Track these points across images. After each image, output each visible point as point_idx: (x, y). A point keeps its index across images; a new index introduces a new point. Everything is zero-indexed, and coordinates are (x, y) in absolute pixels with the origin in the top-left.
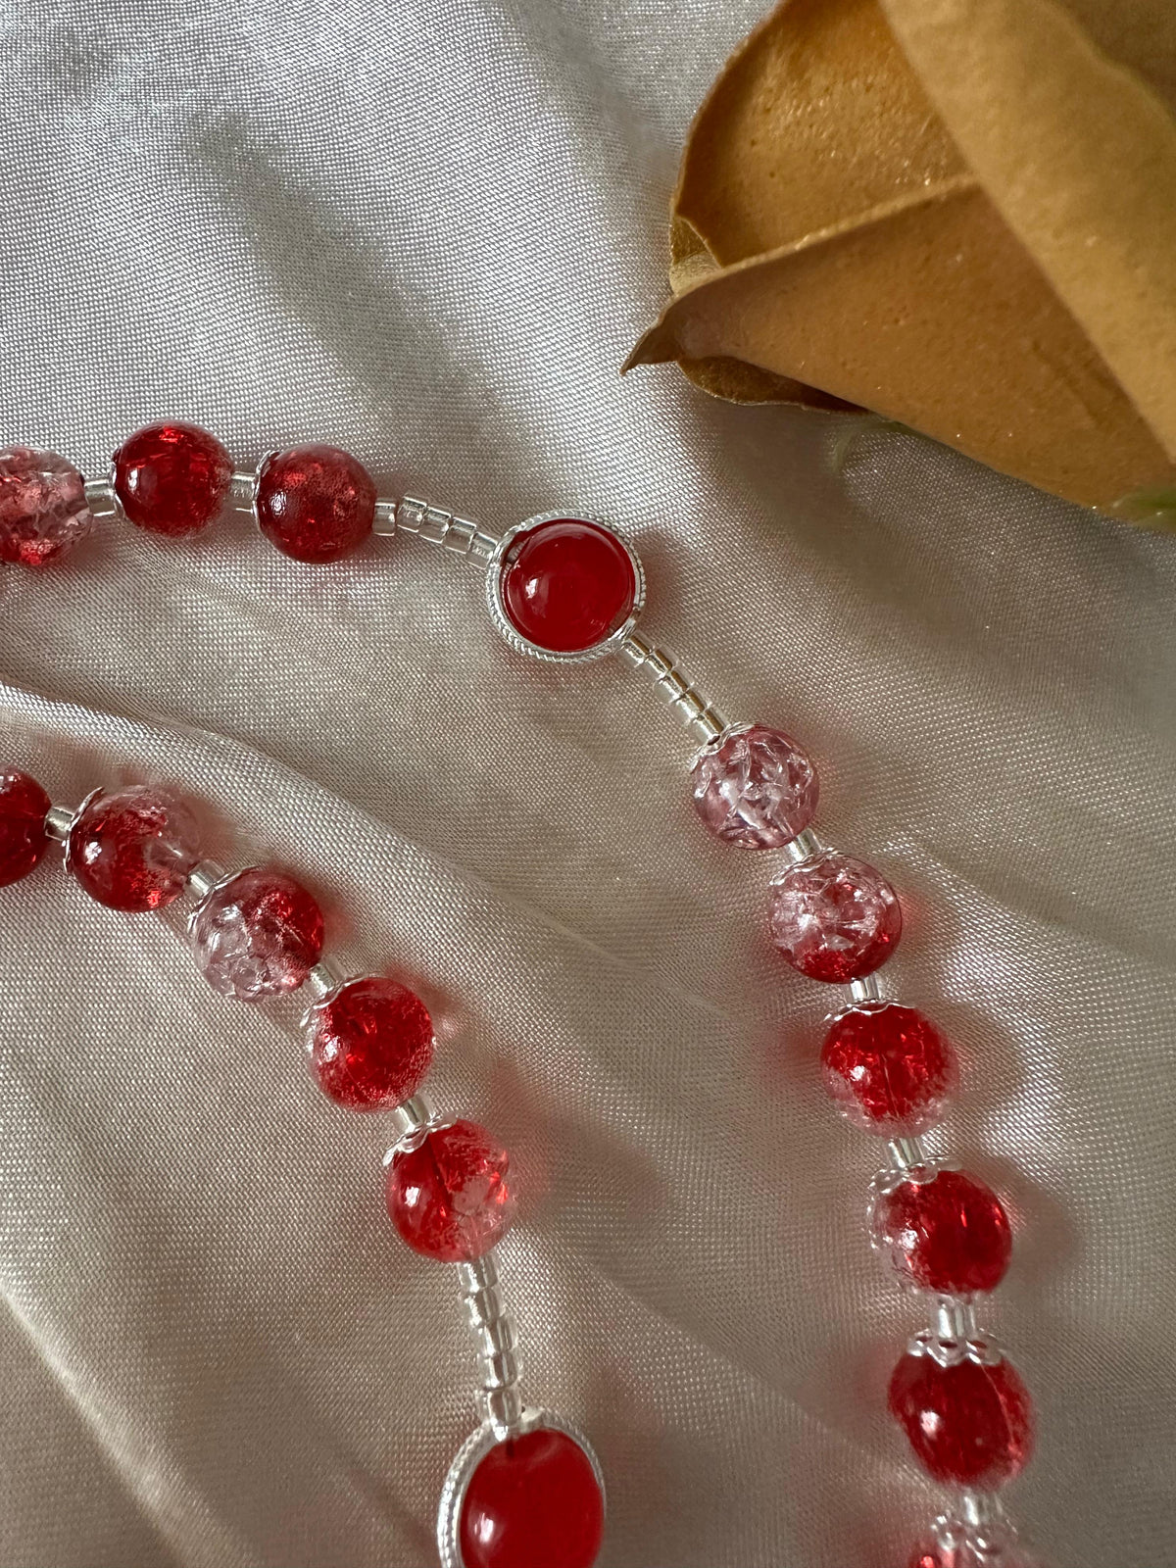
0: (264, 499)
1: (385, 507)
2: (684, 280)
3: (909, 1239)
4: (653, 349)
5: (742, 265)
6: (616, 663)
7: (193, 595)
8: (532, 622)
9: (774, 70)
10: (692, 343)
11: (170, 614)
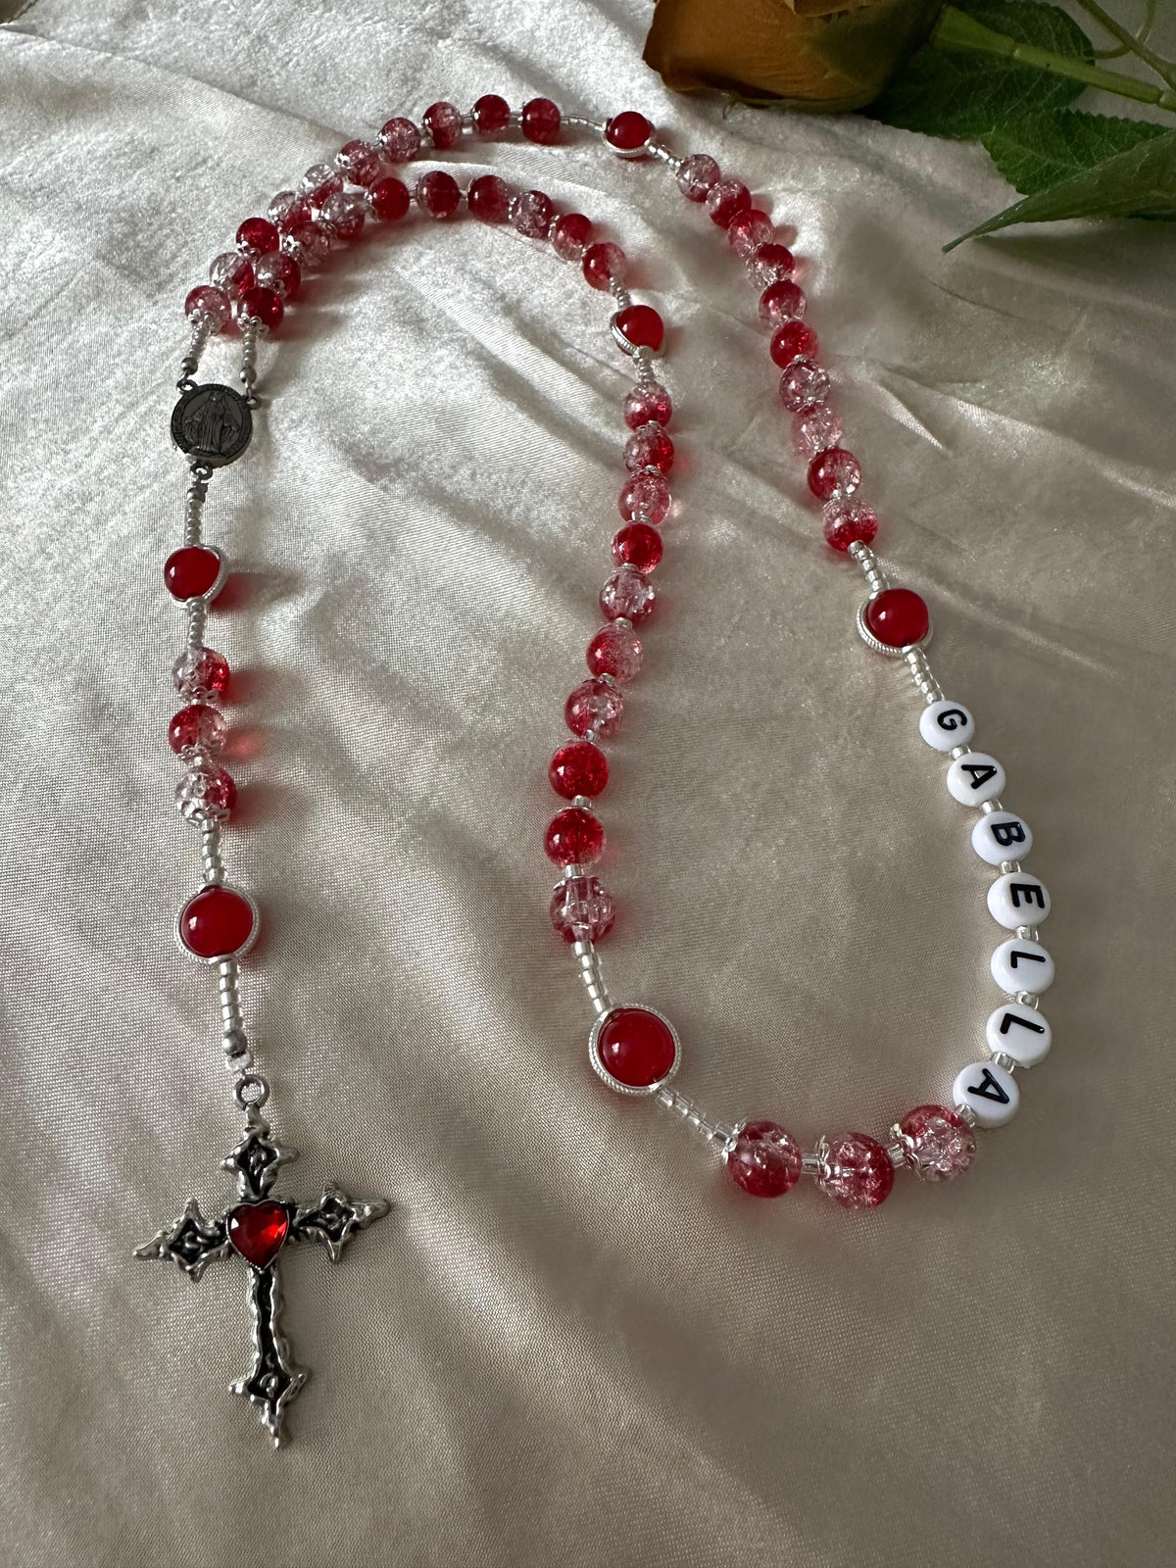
0: (524, 116)
1: (564, 121)
3: (761, 260)
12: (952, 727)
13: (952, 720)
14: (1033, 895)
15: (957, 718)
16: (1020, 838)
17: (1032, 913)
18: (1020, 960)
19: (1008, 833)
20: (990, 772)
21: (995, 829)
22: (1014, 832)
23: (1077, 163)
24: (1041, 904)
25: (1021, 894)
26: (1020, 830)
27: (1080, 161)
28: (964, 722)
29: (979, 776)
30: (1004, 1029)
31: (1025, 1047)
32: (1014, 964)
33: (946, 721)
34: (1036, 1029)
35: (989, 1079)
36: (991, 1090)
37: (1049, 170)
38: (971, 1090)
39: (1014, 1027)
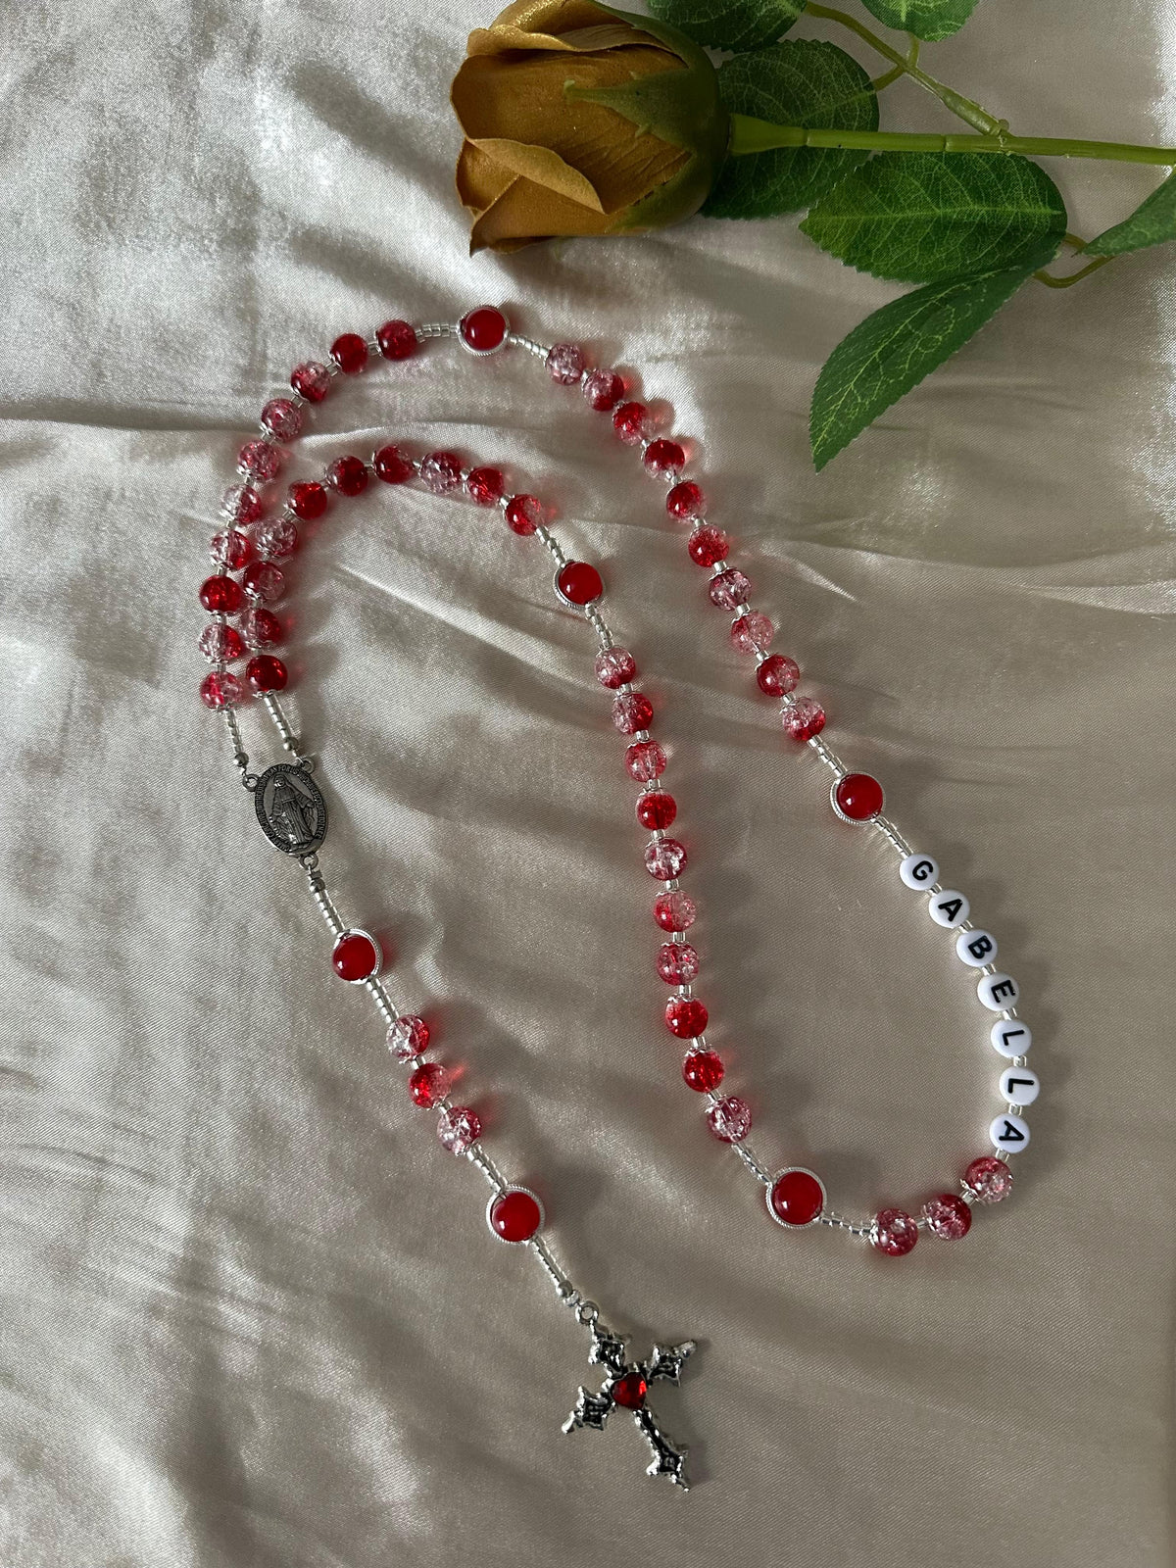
0: (381, 344)
1: (418, 331)
2: (476, 219)
3: (655, 464)
4: (476, 245)
5: (488, 208)
6: (509, 347)
7: (376, 392)
8: (477, 344)
9: (469, 162)
10: (486, 237)
11: (368, 400)
12: (924, 877)
13: (923, 872)
14: (1006, 988)
15: (925, 868)
16: (989, 949)
17: (1009, 1001)
18: (1009, 1039)
19: (981, 947)
20: (958, 903)
21: (971, 947)
22: (984, 945)
23: (888, 210)
24: (1013, 994)
25: (999, 993)
26: (988, 943)
27: (890, 207)
28: (931, 870)
29: (951, 909)
30: (1010, 1090)
31: (1025, 1096)
32: (1006, 1043)
33: (919, 873)
34: (1030, 1083)
35: (1010, 1127)
36: (1012, 1134)
37: (866, 229)
38: (1001, 1138)
39: (1016, 1086)
